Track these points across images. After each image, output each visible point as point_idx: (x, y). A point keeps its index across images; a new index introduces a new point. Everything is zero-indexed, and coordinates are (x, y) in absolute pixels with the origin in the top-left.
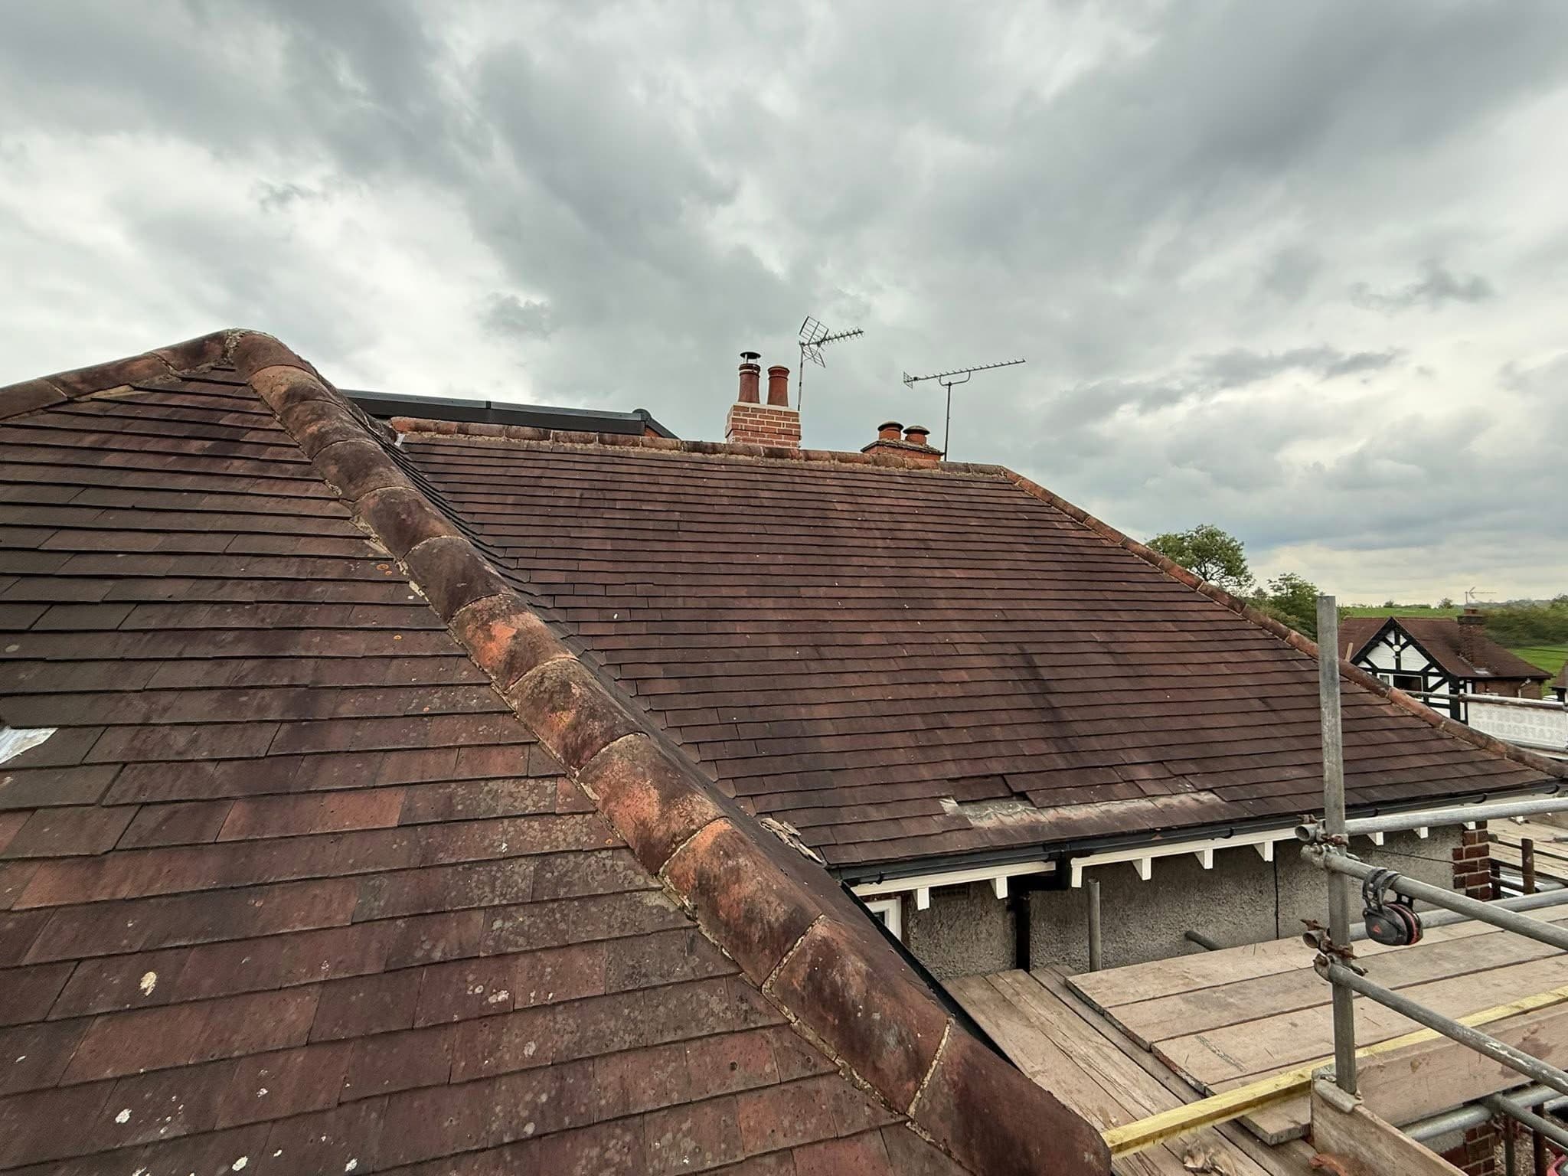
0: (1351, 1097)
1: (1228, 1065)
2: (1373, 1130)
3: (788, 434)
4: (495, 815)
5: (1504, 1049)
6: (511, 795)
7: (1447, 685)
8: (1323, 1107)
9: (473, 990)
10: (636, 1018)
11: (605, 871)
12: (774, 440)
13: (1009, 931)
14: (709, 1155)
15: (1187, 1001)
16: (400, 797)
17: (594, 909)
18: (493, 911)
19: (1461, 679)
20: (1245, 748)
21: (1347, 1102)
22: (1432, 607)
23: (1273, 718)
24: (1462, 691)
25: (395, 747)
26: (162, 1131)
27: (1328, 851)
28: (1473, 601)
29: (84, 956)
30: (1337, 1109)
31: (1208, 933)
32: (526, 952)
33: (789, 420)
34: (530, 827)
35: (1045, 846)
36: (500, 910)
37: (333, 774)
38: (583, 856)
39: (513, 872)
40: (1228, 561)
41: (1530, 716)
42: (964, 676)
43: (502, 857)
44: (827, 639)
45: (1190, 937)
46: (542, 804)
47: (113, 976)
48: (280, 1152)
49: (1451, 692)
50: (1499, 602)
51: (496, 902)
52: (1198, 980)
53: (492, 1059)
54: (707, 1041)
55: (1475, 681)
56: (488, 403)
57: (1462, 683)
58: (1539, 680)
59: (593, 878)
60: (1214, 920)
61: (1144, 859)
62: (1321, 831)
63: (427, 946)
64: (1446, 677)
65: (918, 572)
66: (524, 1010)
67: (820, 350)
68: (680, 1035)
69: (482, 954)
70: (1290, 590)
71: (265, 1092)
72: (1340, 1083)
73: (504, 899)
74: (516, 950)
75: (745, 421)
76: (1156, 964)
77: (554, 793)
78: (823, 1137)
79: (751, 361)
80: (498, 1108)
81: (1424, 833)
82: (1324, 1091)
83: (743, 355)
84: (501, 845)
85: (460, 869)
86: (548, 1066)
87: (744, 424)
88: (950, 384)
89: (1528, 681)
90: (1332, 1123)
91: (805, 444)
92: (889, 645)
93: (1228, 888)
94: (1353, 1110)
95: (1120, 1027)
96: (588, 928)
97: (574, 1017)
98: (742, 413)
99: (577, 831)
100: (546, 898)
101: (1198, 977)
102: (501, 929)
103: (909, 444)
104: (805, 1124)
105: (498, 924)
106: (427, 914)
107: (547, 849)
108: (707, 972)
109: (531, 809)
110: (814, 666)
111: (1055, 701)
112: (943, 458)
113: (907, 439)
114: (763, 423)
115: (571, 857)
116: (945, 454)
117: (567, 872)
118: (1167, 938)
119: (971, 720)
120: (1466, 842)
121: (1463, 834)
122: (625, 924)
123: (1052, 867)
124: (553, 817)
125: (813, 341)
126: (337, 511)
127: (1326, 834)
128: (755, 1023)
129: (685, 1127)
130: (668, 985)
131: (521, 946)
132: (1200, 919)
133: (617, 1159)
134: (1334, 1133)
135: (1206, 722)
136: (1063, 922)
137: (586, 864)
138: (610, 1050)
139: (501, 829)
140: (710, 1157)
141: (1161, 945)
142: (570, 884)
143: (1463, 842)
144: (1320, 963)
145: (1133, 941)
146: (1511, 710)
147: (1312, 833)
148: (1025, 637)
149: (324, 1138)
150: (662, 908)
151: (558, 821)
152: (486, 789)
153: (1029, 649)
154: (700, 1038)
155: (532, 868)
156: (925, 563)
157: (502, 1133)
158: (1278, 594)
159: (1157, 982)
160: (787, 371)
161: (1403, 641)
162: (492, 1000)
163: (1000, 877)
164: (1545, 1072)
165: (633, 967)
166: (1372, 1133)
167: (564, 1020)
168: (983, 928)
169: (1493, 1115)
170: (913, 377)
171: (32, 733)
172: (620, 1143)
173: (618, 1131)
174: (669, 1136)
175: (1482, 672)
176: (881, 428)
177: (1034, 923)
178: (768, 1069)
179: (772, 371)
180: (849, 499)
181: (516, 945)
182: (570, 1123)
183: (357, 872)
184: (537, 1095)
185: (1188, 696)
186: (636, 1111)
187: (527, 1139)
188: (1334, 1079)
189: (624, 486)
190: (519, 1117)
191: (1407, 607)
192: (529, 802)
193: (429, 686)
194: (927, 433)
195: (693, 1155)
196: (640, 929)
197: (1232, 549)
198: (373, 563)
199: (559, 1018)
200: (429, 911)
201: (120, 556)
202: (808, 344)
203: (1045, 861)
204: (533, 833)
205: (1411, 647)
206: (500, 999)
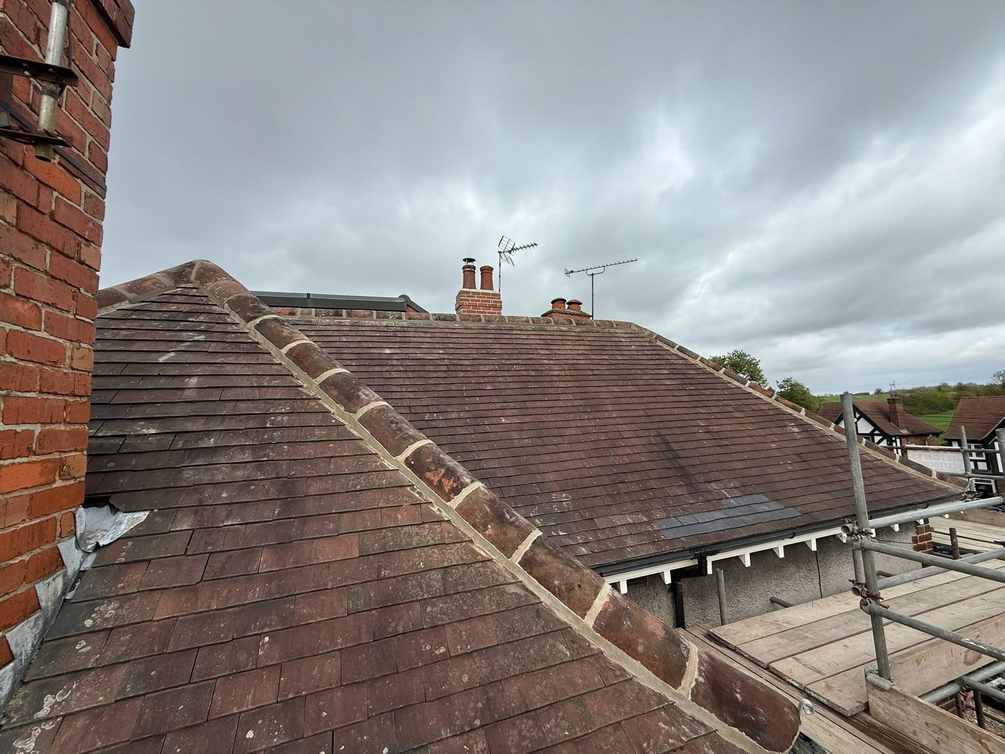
0: (889, 682)
1: (815, 672)
2: (903, 699)
3: (495, 307)
4: (412, 547)
5: (972, 641)
6: (417, 534)
7: (885, 441)
8: (873, 689)
9: (425, 648)
10: (518, 657)
11: (481, 575)
12: (486, 311)
13: (670, 605)
14: (578, 729)
15: (781, 637)
16: (355, 539)
17: (479, 597)
18: (424, 602)
19: (893, 436)
20: (793, 484)
21: (887, 685)
22: (871, 394)
23: (805, 466)
24: (894, 444)
25: (345, 510)
26: (275, 740)
27: (861, 538)
28: (893, 389)
29: (201, 645)
30: (883, 690)
31: (783, 597)
32: (449, 623)
33: (495, 298)
34: (432, 553)
35: (691, 550)
36: (428, 601)
37: (313, 527)
38: (466, 567)
39: (430, 579)
40: (752, 372)
41: (942, 456)
42: (629, 451)
43: (422, 570)
44: (545, 433)
45: (773, 601)
46: (437, 538)
47: (221, 654)
48: (343, 747)
49: (888, 444)
50: (908, 389)
51: (426, 597)
52: (784, 625)
53: (446, 685)
54: (560, 667)
55: (901, 437)
56: (308, 295)
57: (894, 439)
58: (937, 435)
59: (475, 579)
60: (786, 589)
61: (745, 554)
62: (856, 528)
63: (393, 625)
64: (885, 436)
65: (593, 389)
66: (456, 656)
67: (511, 256)
68: (545, 665)
69: (425, 627)
70: (789, 388)
71: (326, 714)
72: (880, 674)
73: (430, 594)
74: (443, 623)
75: (468, 300)
76: (759, 618)
77: (441, 532)
78: (635, 714)
79: (470, 264)
80: (457, 713)
81: (897, 528)
82: (872, 680)
83: (465, 260)
84: (420, 563)
85: (400, 578)
86: (477, 687)
87: (467, 302)
88: (593, 275)
89: (931, 436)
90: (879, 698)
91: (505, 313)
92: (583, 434)
93: (792, 569)
94: (891, 689)
95: (746, 656)
96: (480, 608)
97: (484, 659)
98: (466, 295)
99: (460, 552)
100: (452, 592)
101: (784, 623)
102: (432, 611)
103: (571, 311)
104: (624, 708)
105: (429, 609)
106: (388, 606)
107: (446, 564)
108: (551, 628)
109: (432, 542)
110: (542, 450)
111: (682, 462)
112: (591, 318)
113: (568, 307)
114: (479, 301)
115: (460, 568)
116: (592, 316)
117: (460, 576)
118: (761, 602)
119: (637, 477)
120: (919, 532)
121: (917, 528)
122: (499, 604)
123: (695, 562)
124: (444, 545)
125: (506, 250)
126: (278, 371)
127: (859, 529)
128: (584, 654)
129: (560, 714)
130: (531, 637)
131: (446, 620)
132: (778, 589)
133: (528, 735)
134: (881, 704)
135: (769, 470)
136: (701, 597)
137: (469, 572)
138: (509, 675)
139: (417, 555)
140: (579, 729)
141: (757, 607)
142: (463, 583)
143: (917, 532)
144: (863, 604)
145: (741, 606)
146: (932, 453)
147: (851, 529)
148: (661, 425)
149: (365, 737)
150: (516, 594)
151: (448, 548)
152: (403, 532)
153: (664, 432)
154: (556, 665)
155: (440, 576)
156: (596, 384)
157: (463, 726)
158: (782, 390)
159: (761, 628)
160: (492, 269)
161: (858, 415)
162: (437, 652)
163: (666, 571)
164: (995, 651)
165: (509, 628)
166: (903, 700)
167: (480, 662)
168: (656, 604)
169: (962, 688)
170: (570, 271)
171: (136, 515)
172: (528, 726)
173: (525, 720)
174: (553, 720)
175: (905, 432)
176: (553, 302)
177: (684, 599)
178: (596, 680)
179: (482, 269)
180: (546, 347)
181: (443, 620)
182: (499, 717)
183: (343, 584)
184: (476, 703)
185: (756, 455)
186: (532, 709)
187: (477, 728)
188: (877, 672)
189: (411, 345)
190: (469, 716)
191: (856, 395)
192: (429, 538)
193: (356, 473)
194: (581, 304)
195: (569, 730)
196: (508, 607)
197: (753, 364)
198: (306, 402)
199: (477, 660)
200: (389, 604)
201: (158, 405)
202: (504, 252)
203: (691, 559)
204: (435, 556)
205: (862, 419)
206: (441, 651)
